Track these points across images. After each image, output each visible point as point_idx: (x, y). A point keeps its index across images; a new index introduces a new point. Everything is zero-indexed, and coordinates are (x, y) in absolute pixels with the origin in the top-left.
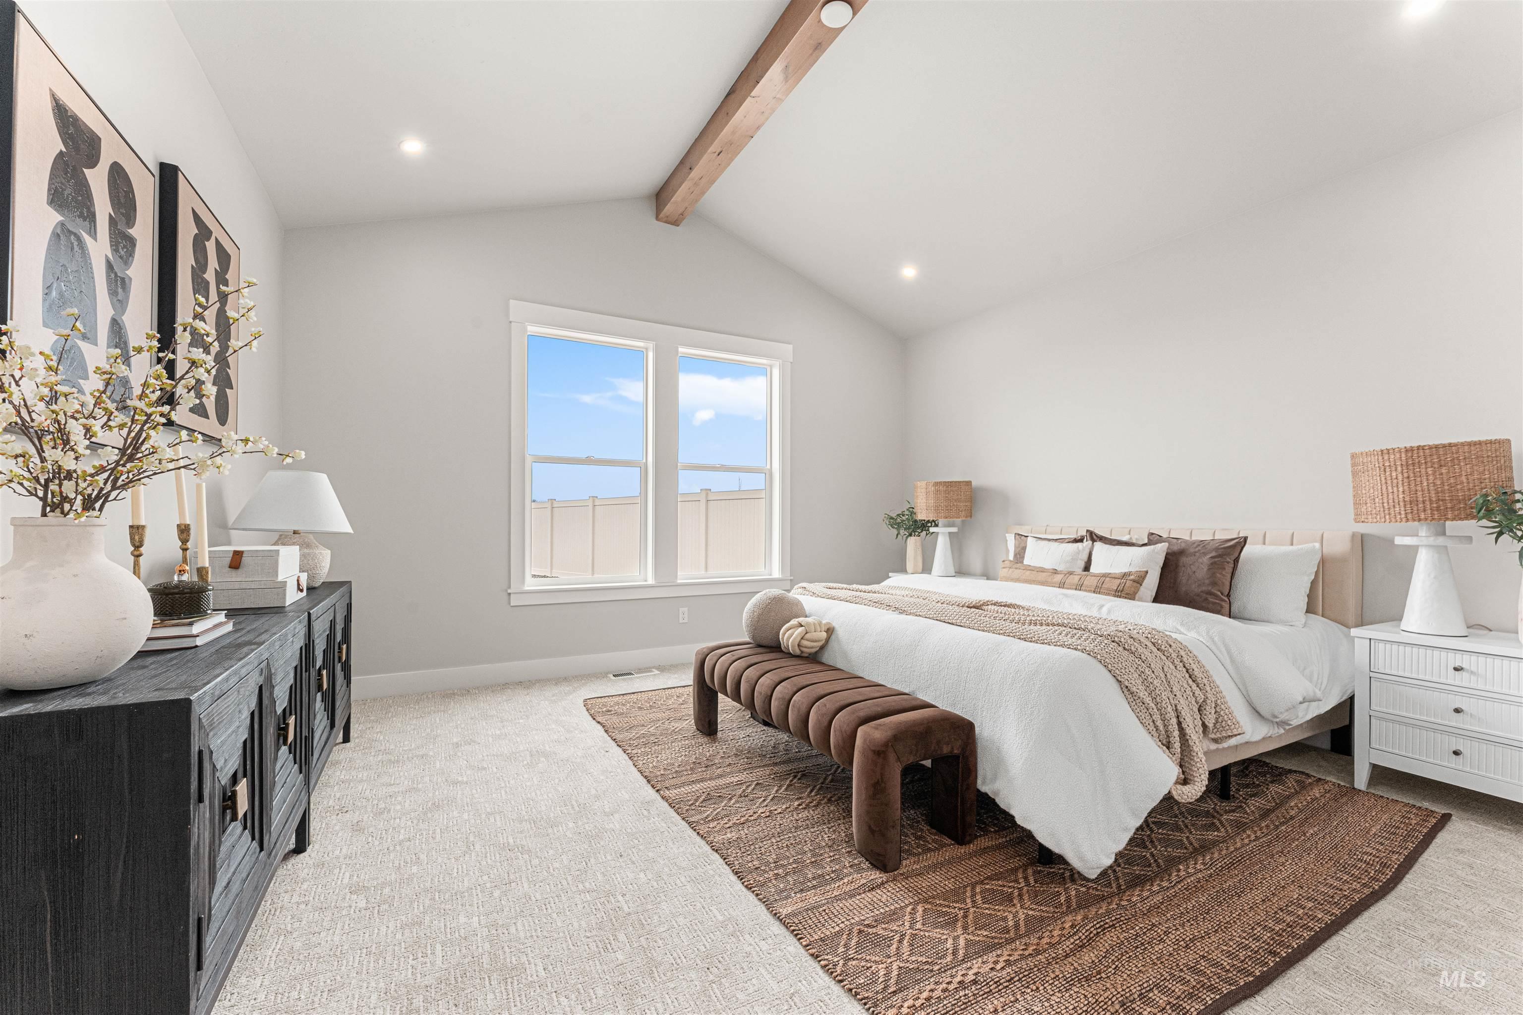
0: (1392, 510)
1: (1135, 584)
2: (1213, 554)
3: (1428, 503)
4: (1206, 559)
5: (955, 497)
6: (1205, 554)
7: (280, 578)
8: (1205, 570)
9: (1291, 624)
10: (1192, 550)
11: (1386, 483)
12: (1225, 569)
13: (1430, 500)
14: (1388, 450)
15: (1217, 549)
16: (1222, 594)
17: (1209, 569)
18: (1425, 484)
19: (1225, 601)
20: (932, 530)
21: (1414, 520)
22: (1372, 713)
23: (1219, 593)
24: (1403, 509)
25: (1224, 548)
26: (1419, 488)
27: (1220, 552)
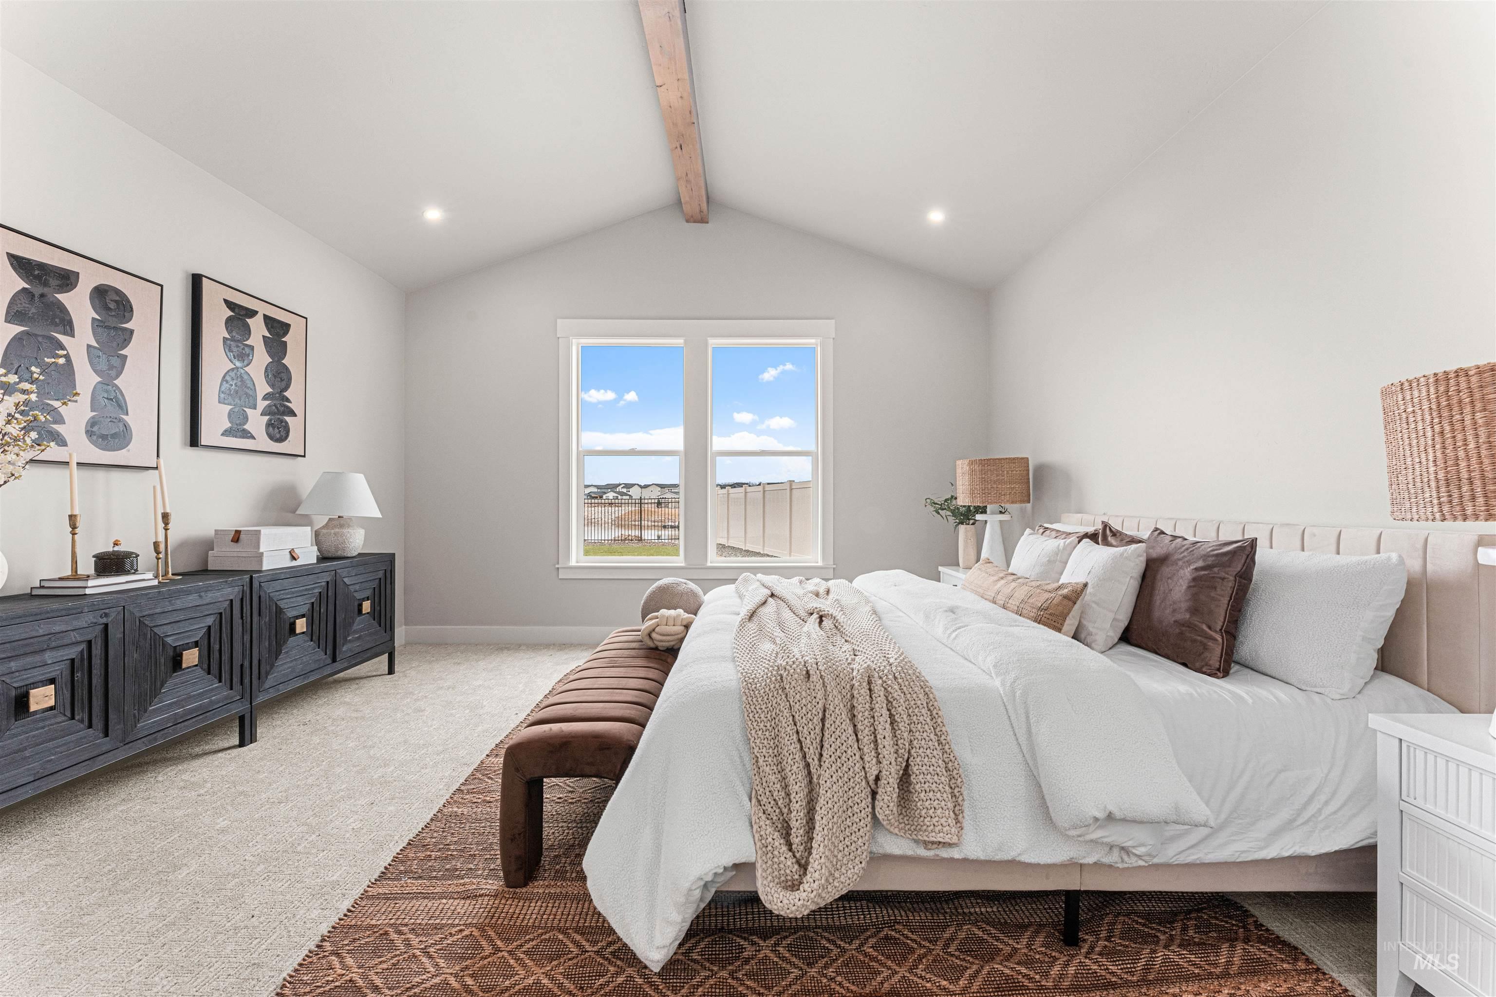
0: (1420, 497)
1: (1066, 602)
2: (1200, 564)
3: (1478, 483)
4: (1187, 573)
5: (994, 478)
6: (1189, 563)
7: (261, 550)
8: (1184, 587)
9: (1318, 690)
10: (1176, 557)
11: (1410, 444)
12: (1215, 588)
13: (1483, 477)
14: (1410, 382)
15: (1205, 557)
16: (1210, 628)
17: (1189, 587)
18: (1472, 445)
19: (1216, 640)
20: (979, 517)
21: (1455, 518)
22: (1404, 878)
23: (1205, 627)
24: (1435, 494)
25: (1217, 555)
26: (1461, 454)
27: (1210, 561)
